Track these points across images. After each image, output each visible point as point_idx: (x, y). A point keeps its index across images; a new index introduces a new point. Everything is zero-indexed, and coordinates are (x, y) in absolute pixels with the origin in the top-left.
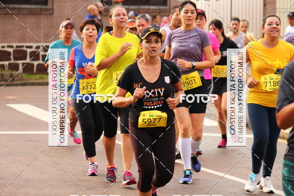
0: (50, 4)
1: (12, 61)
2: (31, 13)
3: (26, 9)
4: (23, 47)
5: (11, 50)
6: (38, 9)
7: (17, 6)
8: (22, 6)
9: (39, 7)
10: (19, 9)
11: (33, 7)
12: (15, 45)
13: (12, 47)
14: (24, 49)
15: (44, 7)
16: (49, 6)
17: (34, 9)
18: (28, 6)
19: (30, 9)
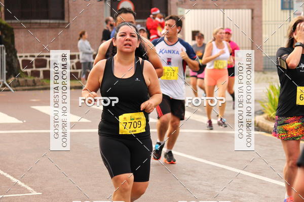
0: (66, 18)
1: (34, 69)
2: (50, 27)
3: (46, 23)
4: (43, 56)
5: (33, 59)
6: (56, 23)
7: (38, 21)
8: (42, 21)
9: (57, 21)
10: (40, 23)
11: (52, 21)
12: (36, 54)
13: (34, 56)
14: (45, 58)
15: (61, 21)
16: (66, 21)
17: (52, 23)
18: (48, 21)
19: (50, 23)
